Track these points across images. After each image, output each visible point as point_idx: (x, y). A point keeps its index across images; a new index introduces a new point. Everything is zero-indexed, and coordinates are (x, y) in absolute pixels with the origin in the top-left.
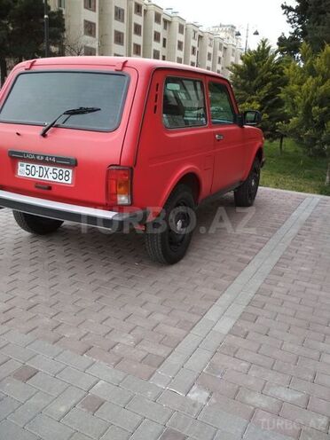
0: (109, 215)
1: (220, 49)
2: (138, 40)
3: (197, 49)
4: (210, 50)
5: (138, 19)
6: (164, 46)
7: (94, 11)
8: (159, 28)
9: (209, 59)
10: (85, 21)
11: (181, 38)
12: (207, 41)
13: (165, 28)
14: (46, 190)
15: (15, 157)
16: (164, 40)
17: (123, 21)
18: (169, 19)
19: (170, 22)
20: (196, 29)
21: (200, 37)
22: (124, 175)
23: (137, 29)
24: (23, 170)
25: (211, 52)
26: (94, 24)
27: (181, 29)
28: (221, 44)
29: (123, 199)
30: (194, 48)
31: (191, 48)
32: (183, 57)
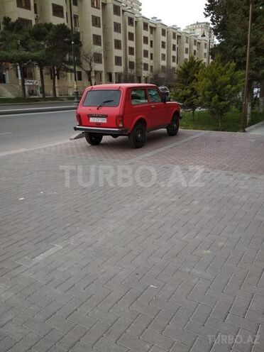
0: (117, 130)
1: (195, 44)
2: (131, 44)
3: (177, 46)
4: (187, 46)
5: (131, 29)
6: (151, 46)
7: (100, 27)
8: (147, 33)
9: (187, 52)
10: (94, 35)
11: (164, 39)
12: (184, 39)
13: (151, 33)
14: (98, 125)
15: (89, 116)
16: (151, 42)
17: (120, 32)
18: (154, 26)
19: (155, 28)
20: (174, 31)
21: (179, 37)
22: (121, 118)
23: (131, 36)
24: (92, 120)
25: (188, 47)
26: (100, 36)
27: (164, 32)
28: (195, 41)
29: (121, 125)
30: (174, 46)
31: (172, 46)
32: (166, 53)
